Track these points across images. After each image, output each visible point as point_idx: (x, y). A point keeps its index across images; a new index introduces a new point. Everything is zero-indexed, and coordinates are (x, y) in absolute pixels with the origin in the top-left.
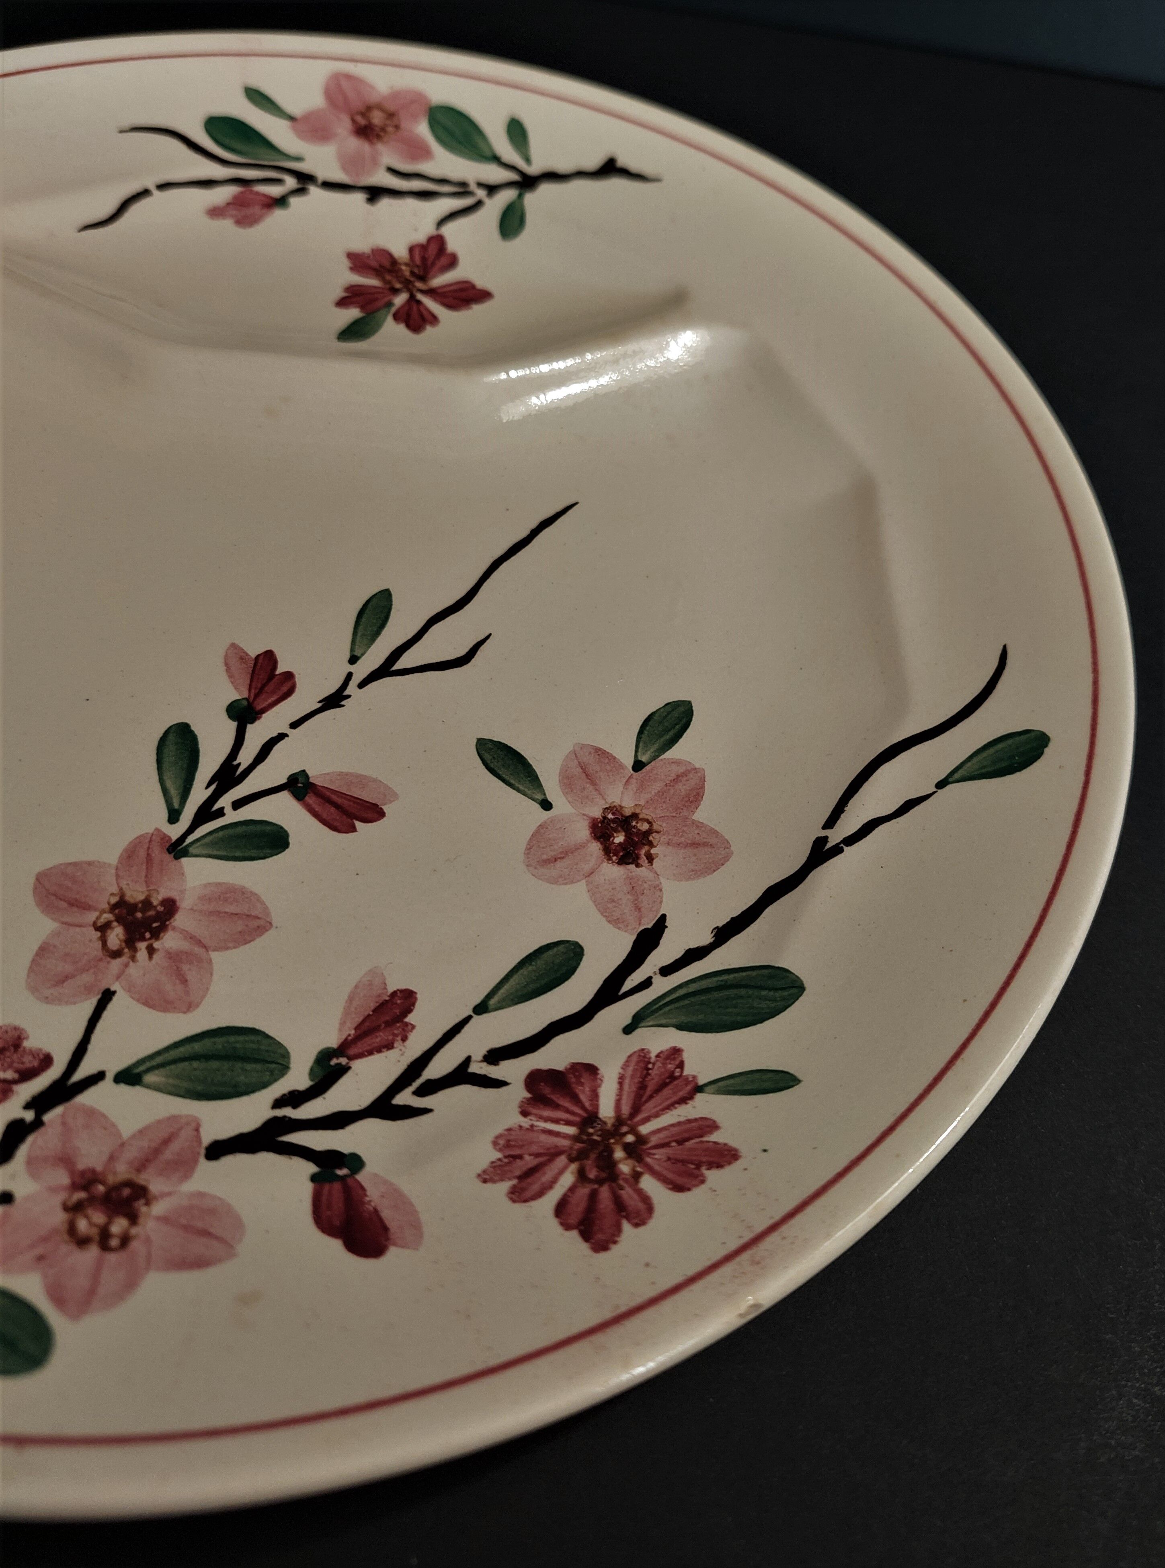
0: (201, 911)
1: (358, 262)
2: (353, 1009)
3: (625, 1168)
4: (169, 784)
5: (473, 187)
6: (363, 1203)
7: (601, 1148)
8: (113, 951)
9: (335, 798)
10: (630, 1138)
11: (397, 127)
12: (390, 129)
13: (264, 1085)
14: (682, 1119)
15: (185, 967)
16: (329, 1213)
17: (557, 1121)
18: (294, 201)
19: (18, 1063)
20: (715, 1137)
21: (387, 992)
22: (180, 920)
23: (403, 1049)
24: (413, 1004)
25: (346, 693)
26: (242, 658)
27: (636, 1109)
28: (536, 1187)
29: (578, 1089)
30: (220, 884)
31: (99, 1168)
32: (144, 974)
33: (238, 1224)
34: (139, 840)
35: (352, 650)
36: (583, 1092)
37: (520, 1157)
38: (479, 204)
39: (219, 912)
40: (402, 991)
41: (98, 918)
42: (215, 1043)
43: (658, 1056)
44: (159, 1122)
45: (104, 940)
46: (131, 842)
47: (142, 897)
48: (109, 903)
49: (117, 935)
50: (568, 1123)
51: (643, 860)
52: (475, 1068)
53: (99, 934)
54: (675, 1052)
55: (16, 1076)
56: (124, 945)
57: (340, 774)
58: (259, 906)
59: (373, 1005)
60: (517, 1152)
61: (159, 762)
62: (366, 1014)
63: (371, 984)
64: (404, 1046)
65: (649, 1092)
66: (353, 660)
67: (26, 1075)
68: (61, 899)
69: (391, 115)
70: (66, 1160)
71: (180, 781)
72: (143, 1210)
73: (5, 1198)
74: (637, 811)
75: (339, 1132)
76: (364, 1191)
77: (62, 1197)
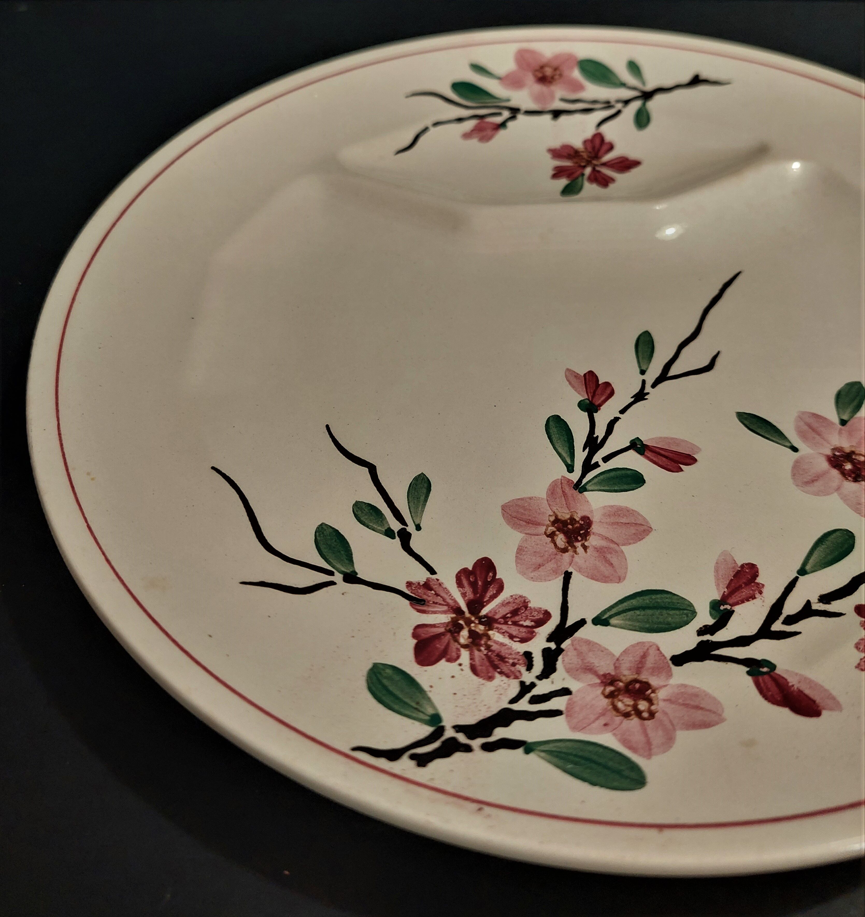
0: (607, 523)
1: (556, 153)
2: (720, 577)
4: (560, 450)
5: (613, 103)
6: (789, 687)
8: (561, 548)
9: (662, 452)
11: (561, 75)
12: (557, 77)
13: (687, 623)
15: (609, 556)
16: (770, 693)
18: (510, 124)
19: (530, 616)
21: (738, 565)
22: (595, 528)
23: (762, 598)
24: (758, 572)
25: (646, 391)
26: (576, 377)
30: (612, 506)
31: (613, 673)
32: (585, 561)
33: (716, 702)
34: (555, 483)
35: (640, 366)
38: (619, 112)
39: (618, 523)
40: (747, 564)
41: (546, 530)
42: (644, 600)
44: (633, 646)
45: (555, 544)
46: (550, 485)
47: (568, 516)
48: (550, 521)
49: (561, 539)
52: (817, 606)
53: (550, 539)
55: (533, 623)
56: (567, 545)
57: (661, 438)
58: (640, 518)
59: (732, 574)
61: (550, 438)
62: (730, 578)
63: (725, 560)
64: (762, 597)
66: (643, 372)
67: (540, 623)
68: (521, 520)
69: (556, 69)
70: (589, 669)
71: (566, 449)
72: (653, 695)
73: (565, 692)
74: (853, 449)
75: (747, 648)
76: (786, 680)
77: (600, 690)
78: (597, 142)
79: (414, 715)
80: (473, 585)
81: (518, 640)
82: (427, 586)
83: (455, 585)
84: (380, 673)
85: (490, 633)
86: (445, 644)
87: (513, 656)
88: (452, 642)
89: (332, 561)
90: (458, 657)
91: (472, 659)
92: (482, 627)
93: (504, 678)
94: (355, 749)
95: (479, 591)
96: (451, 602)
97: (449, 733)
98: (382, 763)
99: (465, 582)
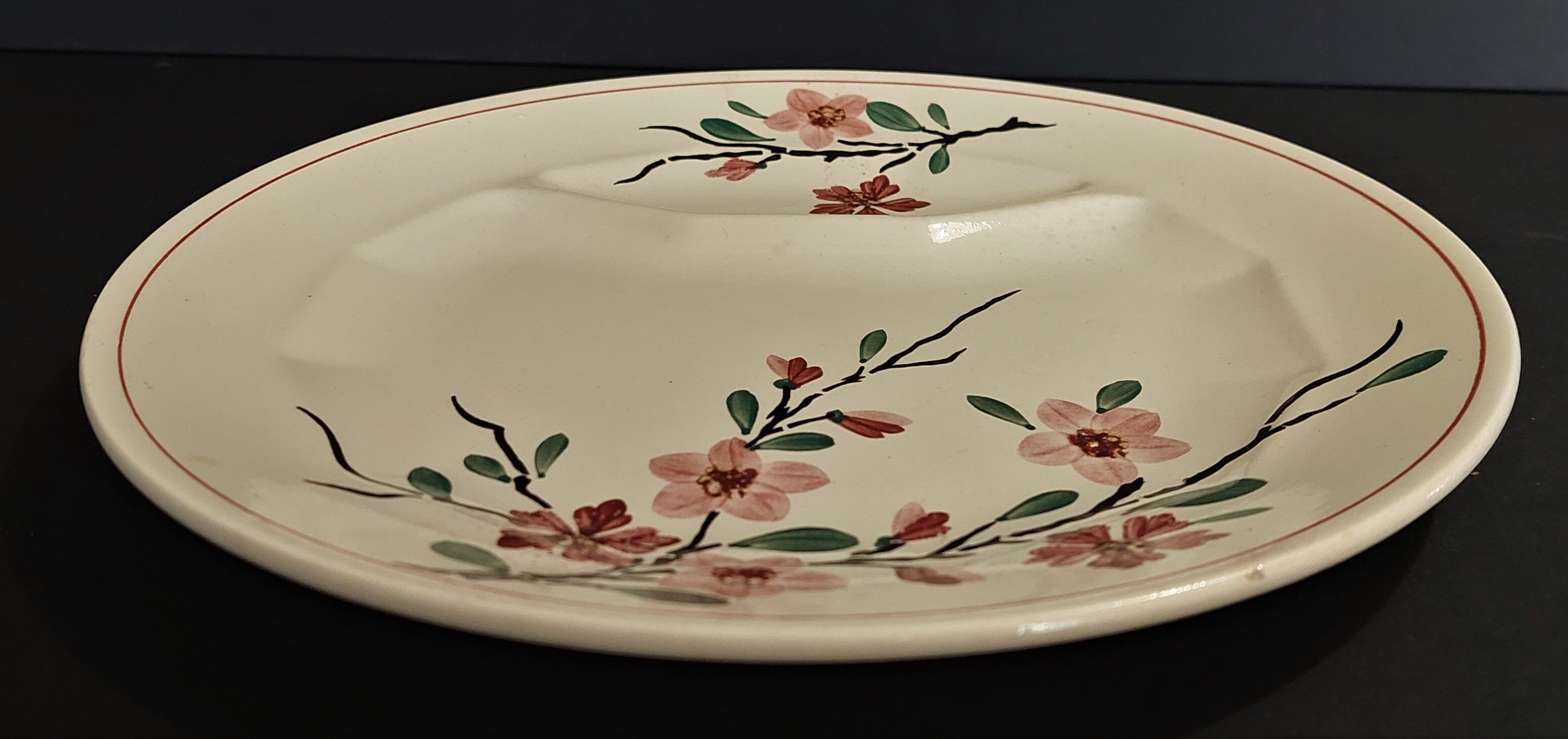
0: (776, 475)
1: (823, 193)
2: (900, 521)
4: (739, 417)
5: (905, 146)
7: (1116, 548)
8: (713, 494)
9: (863, 422)
10: (1140, 544)
11: (843, 118)
12: (838, 119)
13: (843, 549)
15: (769, 502)
16: (911, 578)
22: (759, 478)
23: (945, 537)
24: (947, 519)
25: (861, 376)
26: (779, 362)
27: (1141, 536)
28: (1067, 562)
30: (787, 462)
32: (739, 504)
34: (723, 443)
35: (861, 358)
36: (1097, 535)
38: (912, 155)
39: (789, 475)
40: (936, 513)
41: (700, 479)
42: (799, 534)
43: (1154, 518)
44: (767, 558)
45: (707, 491)
46: (717, 444)
47: (729, 469)
48: (706, 472)
49: (715, 487)
51: (1117, 455)
53: (701, 486)
54: (1167, 515)
56: (721, 491)
57: (866, 412)
59: (915, 520)
61: (730, 408)
62: (912, 523)
63: (911, 510)
64: (945, 535)
65: (1149, 529)
66: (863, 362)
67: (665, 545)
69: (838, 112)
71: (747, 416)
72: (772, 576)
74: (1106, 432)
76: (936, 573)
77: (710, 573)
78: (879, 186)
80: (594, 518)
81: (631, 552)
82: (536, 514)
83: (571, 517)
84: (448, 547)
85: (600, 546)
89: (422, 488)
90: (550, 549)
91: (567, 552)
92: (591, 543)
95: (600, 523)
96: (560, 526)
97: (514, 574)
99: (585, 516)
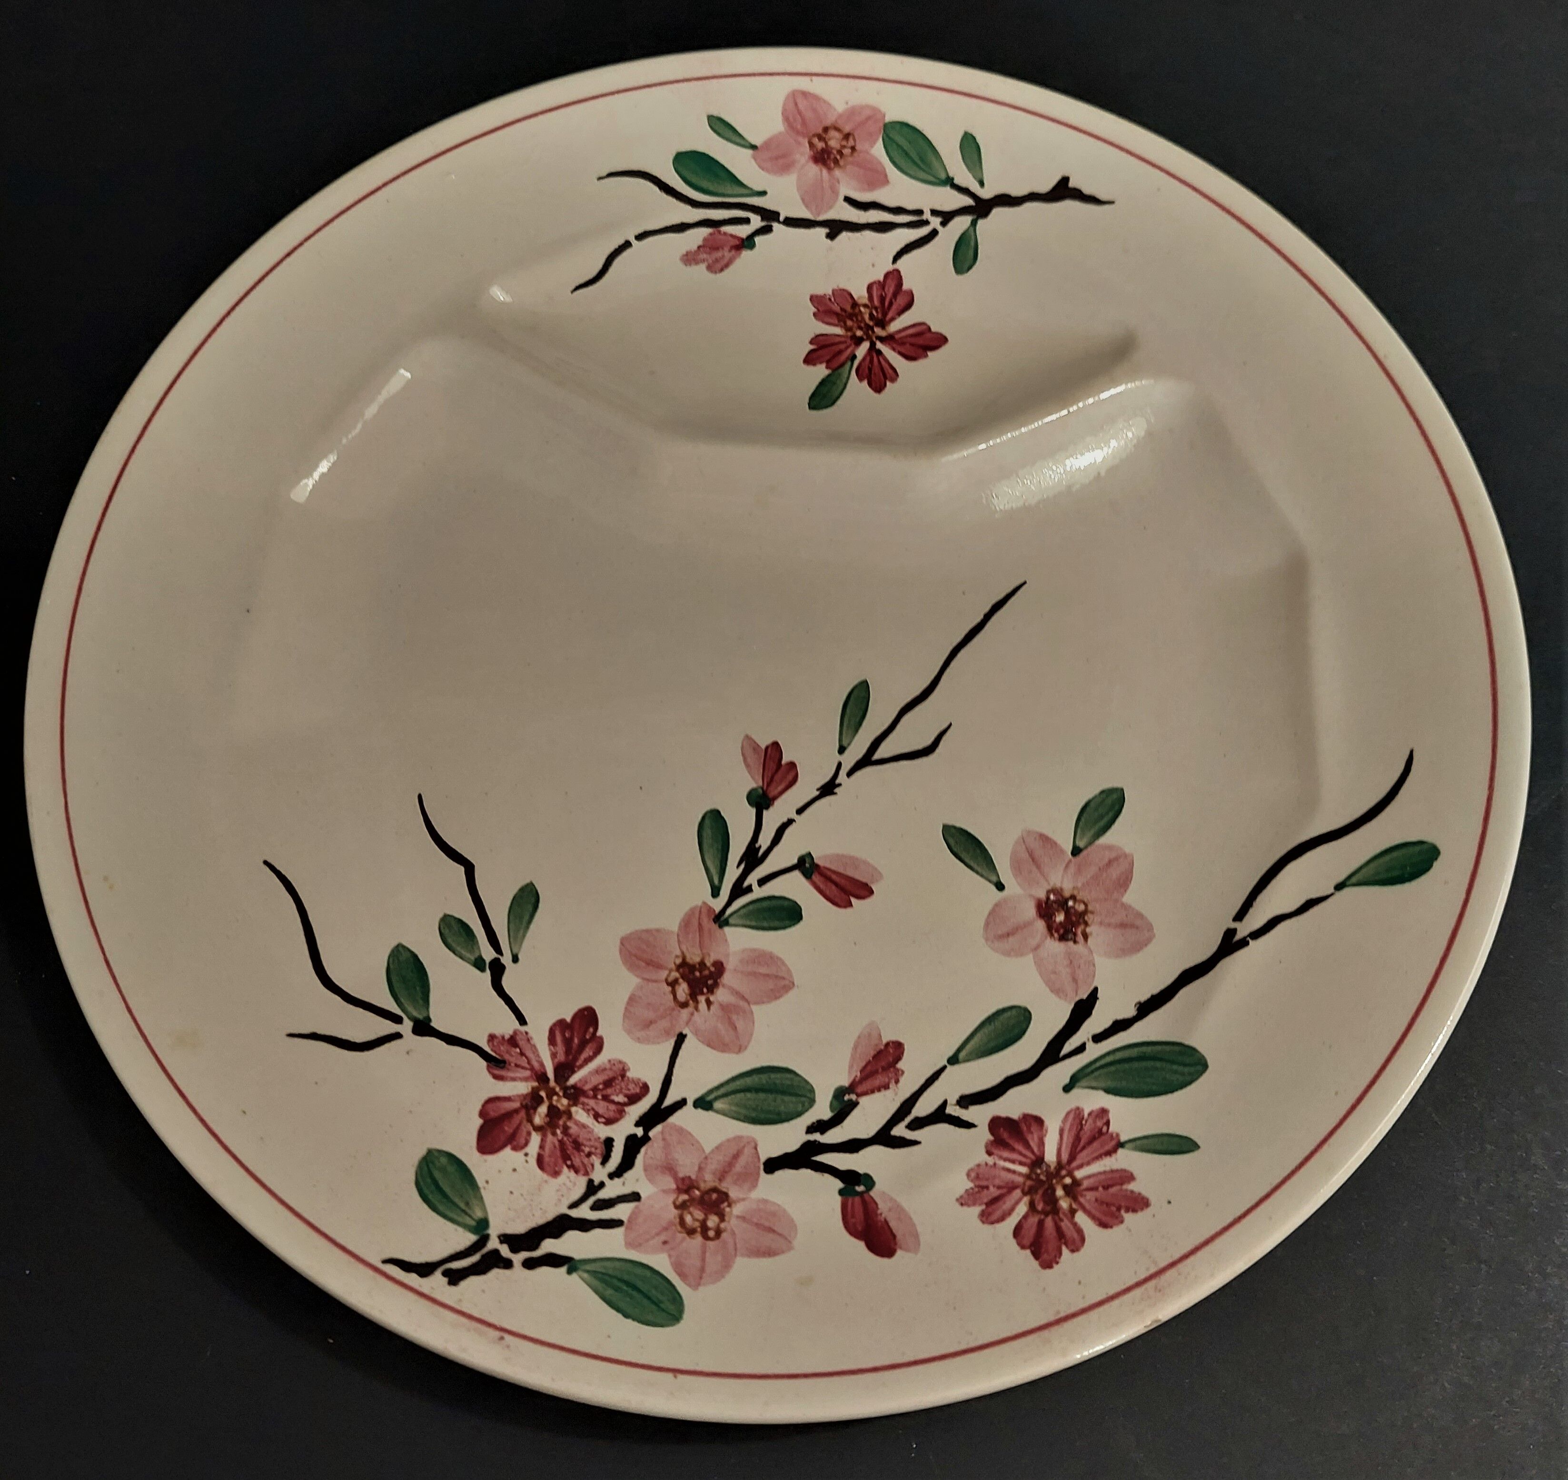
0: (742, 972)
1: (820, 307)
2: (858, 1055)
3: (1064, 1204)
4: (709, 862)
5: (926, 214)
6: (877, 1215)
7: (1046, 1186)
8: (681, 1002)
9: (834, 877)
10: (1068, 1181)
11: (853, 149)
12: (846, 152)
13: (799, 1114)
14: (1108, 1169)
15: (734, 1017)
16: (853, 1220)
17: (1013, 1162)
18: (760, 242)
19: (626, 1088)
20: (1132, 1186)
21: (882, 1042)
22: (727, 978)
23: (896, 1089)
24: (903, 1053)
25: (838, 781)
26: (754, 749)
27: (1072, 1157)
28: (998, 1214)
29: (1029, 1137)
30: (754, 949)
31: (693, 1177)
32: (706, 1021)
33: (792, 1225)
34: (692, 911)
35: (840, 740)
36: (1033, 1139)
37: (987, 1188)
38: (934, 234)
39: (755, 973)
40: (893, 1042)
41: (668, 975)
42: (760, 1079)
43: (1090, 1114)
44: (728, 1140)
45: (674, 993)
46: (686, 913)
47: (697, 959)
48: (675, 963)
49: (683, 990)
50: (1021, 1163)
51: (1080, 938)
52: (951, 1109)
53: (670, 988)
54: (1104, 1112)
55: (625, 1099)
56: (689, 998)
57: (838, 855)
58: (783, 968)
59: (872, 1053)
60: (984, 1183)
61: (700, 842)
62: (867, 1060)
63: (870, 1035)
64: (897, 1087)
65: (1082, 1144)
66: (842, 750)
67: (633, 1099)
68: (639, 959)
69: (847, 135)
70: (670, 1169)
71: (718, 863)
72: (728, 1209)
73: (635, 1197)
74: (1075, 892)
75: (855, 1155)
76: (876, 1204)
77: (672, 1197)
78: (890, 291)
79: (460, 1219)
80: (568, 1042)
81: (603, 1120)
82: (513, 1041)
83: (546, 1041)
84: (433, 1163)
85: (574, 1109)
86: (515, 1126)
87: (592, 1143)
88: (525, 1122)
89: (402, 1000)
90: (526, 1144)
91: (542, 1147)
92: (565, 1101)
93: (572, 1174)
94: (386, 1261)
95: (573, 1051)
96: (536, 1065)
97: (493, 1243)
98: (412, 1279)
99: (559, 1039)
